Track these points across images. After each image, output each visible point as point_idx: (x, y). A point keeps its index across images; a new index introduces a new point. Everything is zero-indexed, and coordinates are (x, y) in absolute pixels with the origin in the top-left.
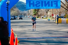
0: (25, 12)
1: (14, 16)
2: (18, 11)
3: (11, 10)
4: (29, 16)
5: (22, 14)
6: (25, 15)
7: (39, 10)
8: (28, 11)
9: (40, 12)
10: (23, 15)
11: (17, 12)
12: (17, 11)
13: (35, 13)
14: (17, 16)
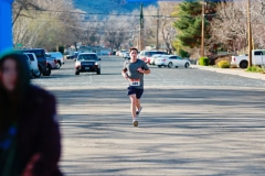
0: (121, 21)
1: (41, 54)
2: (65, 17)
3: (16, 5)
4: (149, 49)
5: (93, 39)
6: (118, 47)
7: (222, 11)
8: (136, 12)
9: (226, 24)
10: (102, 44)
11: (58, 26)
12: (62, 18)
13: (192, 30)
14: (61, 50)
